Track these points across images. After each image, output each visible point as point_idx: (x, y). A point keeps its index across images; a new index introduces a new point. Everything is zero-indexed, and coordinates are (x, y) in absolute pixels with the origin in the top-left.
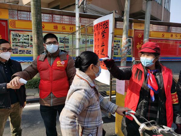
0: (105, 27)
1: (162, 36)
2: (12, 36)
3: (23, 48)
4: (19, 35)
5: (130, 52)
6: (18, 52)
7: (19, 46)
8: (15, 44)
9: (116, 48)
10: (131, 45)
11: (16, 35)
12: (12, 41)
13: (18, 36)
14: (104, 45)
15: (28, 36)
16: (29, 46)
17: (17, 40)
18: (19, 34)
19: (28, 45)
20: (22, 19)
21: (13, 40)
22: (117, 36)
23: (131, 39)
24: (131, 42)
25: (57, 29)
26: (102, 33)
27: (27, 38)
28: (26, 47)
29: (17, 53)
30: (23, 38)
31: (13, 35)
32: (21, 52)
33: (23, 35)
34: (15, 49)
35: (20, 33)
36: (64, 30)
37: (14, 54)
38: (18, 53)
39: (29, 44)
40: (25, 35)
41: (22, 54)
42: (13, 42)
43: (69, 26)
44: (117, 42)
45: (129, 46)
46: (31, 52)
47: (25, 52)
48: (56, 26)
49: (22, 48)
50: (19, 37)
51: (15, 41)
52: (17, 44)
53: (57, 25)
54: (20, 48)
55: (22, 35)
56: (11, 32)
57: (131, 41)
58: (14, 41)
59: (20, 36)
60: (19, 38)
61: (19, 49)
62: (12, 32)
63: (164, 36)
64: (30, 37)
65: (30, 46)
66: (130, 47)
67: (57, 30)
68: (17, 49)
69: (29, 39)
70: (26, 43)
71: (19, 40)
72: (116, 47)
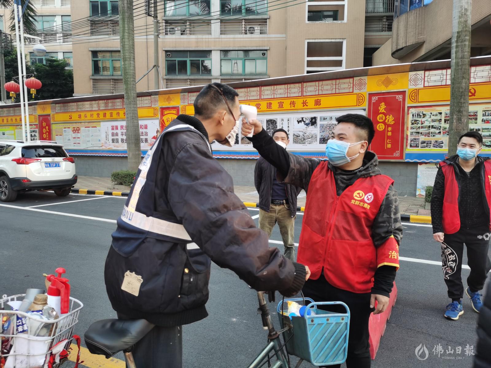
6: (418, 144)
21: (412, 124)
28: (434, 136)
30: (430, 120)
31: (413, 115)
32: (425, 144)
33: (431, 113)
35: (425, 111)
38: (418, 147)
39: (440, 129)
40: (434, 113)
41: (426, 148)
42: (412, 128)
49: (427, 137)
51: (416, 125)
52: (418, 131)
55: (428, 113)
56: (411, 110)
59: (424, 115)
61: (422, 138)
65: (442, 133)
68: (418, 139)
69: (441, 119)
70: (435, 128)
71: (422, 124)
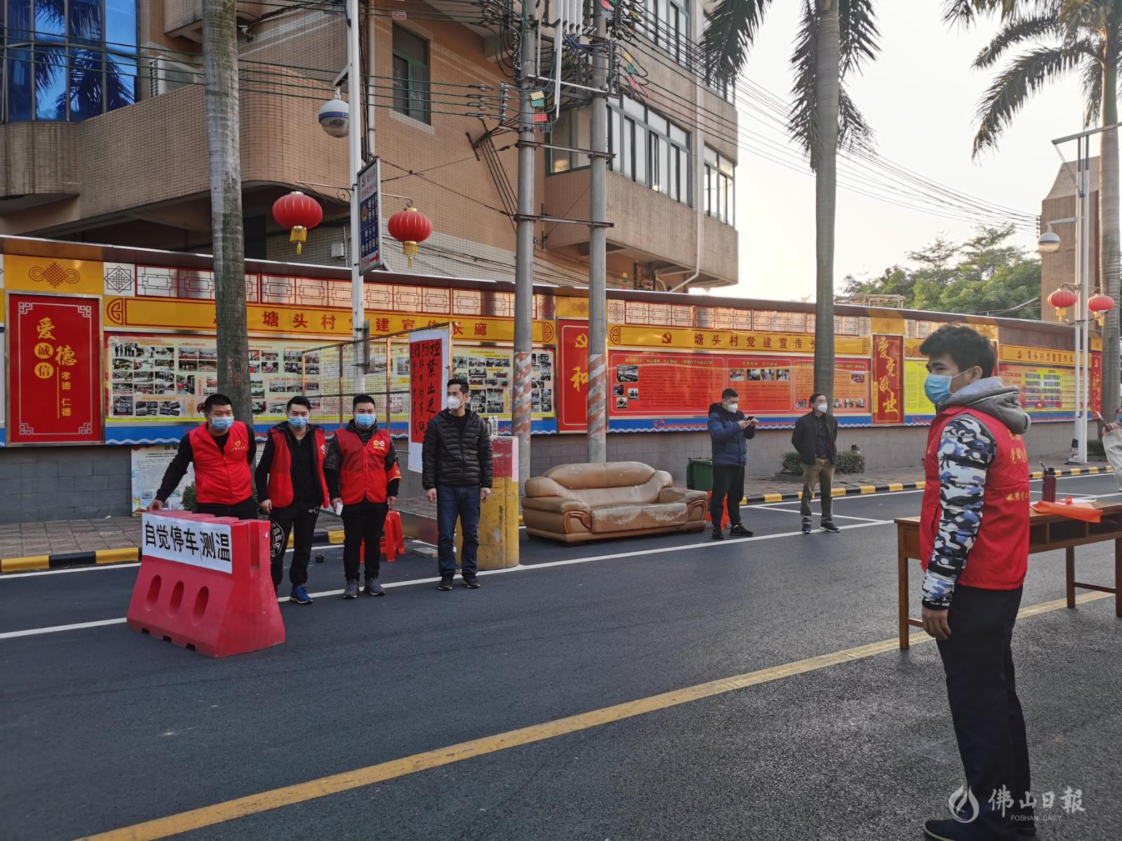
0: (435, 352)
1: (663, 342)
2: (111, 350)
3: (151, 393)
4: (139, 350)
5: (549, 401)
6: (131, 408)
7: (136, 387)
8: (122, 380)
9: (496, 387)
10: (552, 376)
12: (111, 370)
13: (135, 353)
14: (434, 391)
15: (171, 350)
16: (172, 387)
18: (139, 346)
19: (168, 384)
20: (149, 292)
21: (116, 367)
22: (499, 344)
23: (550, 353)
24: (549, 364)
25: (277, 325)
26: (429, 364)
27: (168, 357)
28: (161, 392)
29: (129, 413)
30: (150, 360)
31: (117, 350)
32: (145, 409)
33: (153, 349)
34: (124, 398)
35: (141, 343)
36: (301, 328)
37: (116, 417)
39: (172, 380)
41: (147, 416)
42: (115, 376)
43: (320, 315)
44: (498, 365)
45: (543, 378)
46: (178, 406)
47: (158, 409)
48: (273, 313)
49: (147, 395)
50: (138, 355)
51: (123, 370)
52: (129, 381)
53: (276, 311)
54: (140, 393)
55: (147, 348)
57: (551, 360)
58: (117, 371)
60: (139, 360)
61: (138, 397)
62: (114, 340)
63: (669, 341)
64: (176, 353)
65: (176, 387)
66: (546, 382)
67: (274, 328)
68: (130, 398)
69: (172, 361)
70: (162, 377)
72: (493, 383)
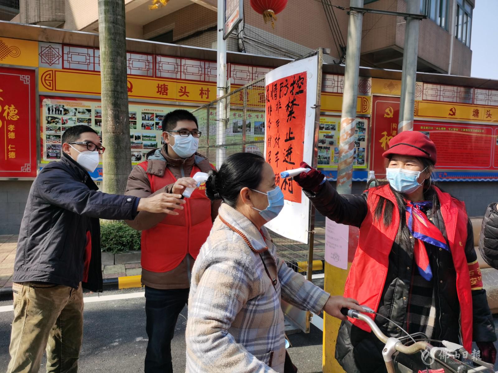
0: (296, 89)
1: (450, 114)
2: (45, 110)
5: (363, 156)
8: (53, 132)
9: (325, 145)
10: (366, 138)
11: (57, 110)
12: (44, 124)
13: (63, 112)
14: (293, 138)
15: (89, 111)
17: (58, 122)
18: (66, 107)
20: (73, 66)
21: (49, 122)
22: (327, 113)
23: (365, 121)
24: (364, 129)
25: (167, 94)
26: (288, 105)
27: (86, 116)
29: (58, 157)
30: (74, 118)
31: (49, 109)
33: (76, 109)
34: (54, 146)
36: (184, 97)
37: (49, 160)
40: (81, 109)
42: (48, 129)
43: (199, 87)
44: (327, 129)
45: (359, 140)
48: (164, 85)
50: (65, 114)
51: (54, 124)
53: (166, 83)
56: (45, 100)
57: (366, 126)
58: (50, 125)
59: (66, 111)
60: (65, 117)
62: (46, 102)
63: (454, 114)
64: (93, 113)
66: (361, 143)
67: (165, 96)
68: (59, 146)
69: (90, 120)
71: (64, 124)
72: (323, 142)
